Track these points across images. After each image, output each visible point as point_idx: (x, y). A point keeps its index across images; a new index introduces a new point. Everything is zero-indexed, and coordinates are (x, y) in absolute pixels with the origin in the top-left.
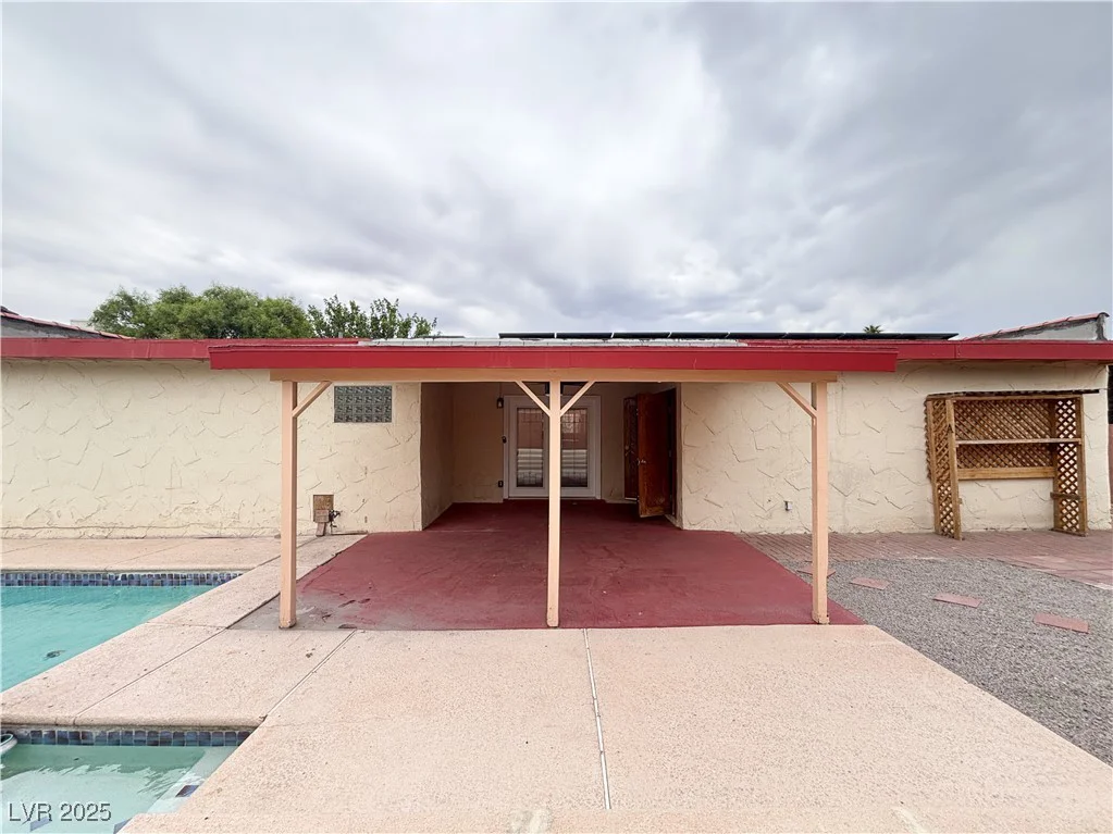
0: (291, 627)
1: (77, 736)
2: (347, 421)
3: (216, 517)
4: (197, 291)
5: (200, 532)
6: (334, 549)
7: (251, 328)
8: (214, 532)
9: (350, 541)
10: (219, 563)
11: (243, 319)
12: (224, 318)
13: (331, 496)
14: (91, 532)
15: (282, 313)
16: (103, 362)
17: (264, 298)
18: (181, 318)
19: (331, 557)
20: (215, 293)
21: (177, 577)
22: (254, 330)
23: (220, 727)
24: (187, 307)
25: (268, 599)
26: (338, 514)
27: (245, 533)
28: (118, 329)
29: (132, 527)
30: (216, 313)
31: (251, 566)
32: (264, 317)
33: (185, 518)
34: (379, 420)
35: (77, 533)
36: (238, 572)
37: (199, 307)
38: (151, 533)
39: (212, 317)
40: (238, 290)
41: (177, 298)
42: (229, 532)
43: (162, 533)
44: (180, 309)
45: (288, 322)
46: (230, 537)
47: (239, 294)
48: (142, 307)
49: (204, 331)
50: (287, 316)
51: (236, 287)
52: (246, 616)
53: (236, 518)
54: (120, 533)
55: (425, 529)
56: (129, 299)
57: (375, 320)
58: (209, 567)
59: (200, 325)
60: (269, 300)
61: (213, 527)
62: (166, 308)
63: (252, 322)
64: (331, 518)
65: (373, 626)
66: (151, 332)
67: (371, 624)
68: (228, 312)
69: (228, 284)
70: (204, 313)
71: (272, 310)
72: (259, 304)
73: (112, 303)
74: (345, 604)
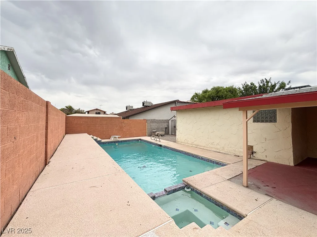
0: (246, 187)
1: (200, 194)
2: (258, 122)
3: (218, 147)
4: (209, 89)
5: (214, 150)
6: (255, 164)
7: (222, 96)
8: (218, 151)
9: (261, 163)
10: (221, 160)
11: (220, 94)
12: (216, 95)
13: (252, 146)
14: (194, 146)
15: (230, 90)
16: (195, 109)
17: (225, 87)
18: (206, 96)
19: (254, 167)
20: (214, 89)
21: (212, 161)
22: (223, 96)
23: (233, 210)
24: (207, 93)
25: (237, 175)
26: (255, 152)
27: (226, 153)
28: (195, 101)
29: (201, 146)
30: (214, 94)
31: (230, 163)
32: (226, 93)
33: (211, 146)
34: (271, 121)
35: (191, 145)
36: (226, 164)
37: (210, 93)
38: (205, 148)
39: (213, 95)
40: (219, 87)
41: (205, 92)
42: (221, 152)
43: (207, 148)
44: (206, 94)
45: (232, 93)
46: (222, 153)
47: (219, 88)
48: (199, 95)
49: (211, 99)
50: (232, 91)
51: (218, 86)
52: (232, 178)
53: (223, 148)
54: (199, 147)
55: (295, 166)
56: (196, 94)
57: (260, 87)
58: (219, 160)
59: (210, 97)
60: (226, 87)
61: (218, 149)
62: (203, 95)
63: (223, 94)
64: (252, 154)
65: (280, 200)
66: (200, 101)
67: (279, 198)
68: (217, 93)
69: (216, 86)
70: (211, 94)
71: (228, 90)
72: (224, 90)
73: (194, 96)
74: (265, 186)
